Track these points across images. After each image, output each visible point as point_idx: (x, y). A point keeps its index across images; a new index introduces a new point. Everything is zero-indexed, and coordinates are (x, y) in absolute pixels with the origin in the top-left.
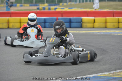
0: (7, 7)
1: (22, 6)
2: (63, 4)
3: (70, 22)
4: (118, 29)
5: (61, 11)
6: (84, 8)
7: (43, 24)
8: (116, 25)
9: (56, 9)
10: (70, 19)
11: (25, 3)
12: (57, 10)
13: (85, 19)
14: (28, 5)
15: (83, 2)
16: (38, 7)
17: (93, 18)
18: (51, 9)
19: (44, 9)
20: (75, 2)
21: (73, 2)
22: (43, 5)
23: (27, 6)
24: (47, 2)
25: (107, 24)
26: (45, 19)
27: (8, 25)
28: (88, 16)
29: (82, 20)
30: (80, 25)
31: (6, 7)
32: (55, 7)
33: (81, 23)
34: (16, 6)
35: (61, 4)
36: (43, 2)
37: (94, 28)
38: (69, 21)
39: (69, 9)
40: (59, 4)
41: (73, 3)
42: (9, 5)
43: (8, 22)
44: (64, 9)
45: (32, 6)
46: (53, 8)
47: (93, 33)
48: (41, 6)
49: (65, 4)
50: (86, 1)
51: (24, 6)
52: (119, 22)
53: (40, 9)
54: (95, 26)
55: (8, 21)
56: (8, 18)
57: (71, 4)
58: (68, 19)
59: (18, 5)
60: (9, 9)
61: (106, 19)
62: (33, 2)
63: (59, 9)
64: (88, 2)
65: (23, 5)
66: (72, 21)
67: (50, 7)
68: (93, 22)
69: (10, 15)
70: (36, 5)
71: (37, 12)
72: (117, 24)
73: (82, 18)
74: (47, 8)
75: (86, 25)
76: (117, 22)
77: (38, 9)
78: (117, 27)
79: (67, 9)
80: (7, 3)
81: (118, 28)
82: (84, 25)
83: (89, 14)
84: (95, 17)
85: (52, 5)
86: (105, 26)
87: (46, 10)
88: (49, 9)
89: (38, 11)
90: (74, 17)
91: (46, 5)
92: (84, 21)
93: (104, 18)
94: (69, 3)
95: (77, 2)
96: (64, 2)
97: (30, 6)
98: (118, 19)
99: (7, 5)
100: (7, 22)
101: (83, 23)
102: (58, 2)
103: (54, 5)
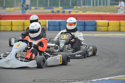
0: (23, 10)
1: (36, 9)
2: (77, 8)
3: (85, 25)
5: (76, 15)
6: (98, 12)
7: (58, 27)
9: (70, 12)
10: (85, 22)
11: (39, 6)
12: (72, 13)
13: (99, 22)
14: (43, 8)
15: (97, 5)
16: (52, 10)
17: (107, 21)
18: (66, 12)
19: (58, 12)
20: (89, 5)
21: (87, 5)
22: (57, 8)
23: (41, 9)
24: (61, 5)
25: (121, 27)
26: (60, 22)
27: (24, 27)
28: (102, 20)
29: (96, 23)
30: (95, 28)
31: (21, 10)
32: (70, 10)
33: (95, 26)
34: (31, 9)
35: (75, 7)
36: (57, 6)
37: (108, 31)
38: (83, 24)
39: (83, 12)
40: (73, 8)
41: (87, 7)
42: (24, 8)
43: (24, 25)
44: (78, 12)
45: (46, 9)
46: (67, 11)
47: (108, 36)
48: (55, 9)
49: (79, 7)
50: (100, 5)
51: (39, 9)
53: (55, 12)
55: (24, 23)
56: (23, 21)
57: (84, 7)
58: (82, 22)
59: (33, 8)
60: (24, 12)
61: (120, 23)
62: (47, 5)
63: (73, 12)
64: (102, 6)
65: (38, 7)
66: (87, 24)
67: (64, 10)
68: (107, 25)
69: (25, 17)
70: (51, 9)
71: (51, 15)
73: (97, 21)
74: (61, 11)
75: (100, 28)
77: (53, 12)
79: (81, 13)
80: (23, 6)
82: (98, 28)
83: (103, 17)
84: (109, 20)
85: (66, 9)
86: (119, 30)
87: (61, 14)
88: (64, 12)
89: (53, 14)
90: (89, 21)
91: (60, 8)
92: (98, 24)
93: (118, 22)
94: (83, 7)
95: (91, 5)
96: (78, 6)
97: (44, 9)
99: (22, 8)
100: (22, 24)
101: (97, 26)
102: (72, 5)
103: (68, 9)
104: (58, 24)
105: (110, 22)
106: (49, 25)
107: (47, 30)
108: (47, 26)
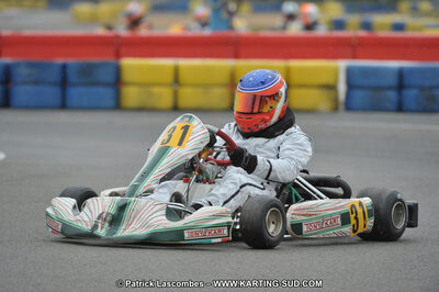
2: (414, 8)
19: (339, 25)
26: (401, 73)
27: (232, 95)
35: (404, 6)
43: (232, 83)
49: (425, 6)
55: (233, 75)
88: (367, 26)
97: (255, 9)
104: (392, 81)
106: (350, 86)
107: (342, 107)
108: (342, 88)
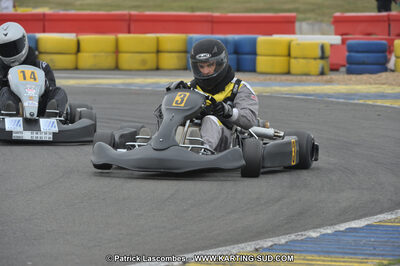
4: (158, 72)
8: (151, 58)
13: (48, 39)
17: (71, 37)
25: (121, 55)
29: (37, 41)
37: (76, 69)
52: (158, 52)
54: (81, 64)
61: (117, 41)
68: (74, 49)
72: (154, 55)
73: (39, 36)
76: (154, 50)
78: (155, 67)
81: (158, 69)
86: (113, 65)
92: (43, 50)
93: (111, 37)
98: (158, 39)
101: (40, 53)
105: (85, 38)
